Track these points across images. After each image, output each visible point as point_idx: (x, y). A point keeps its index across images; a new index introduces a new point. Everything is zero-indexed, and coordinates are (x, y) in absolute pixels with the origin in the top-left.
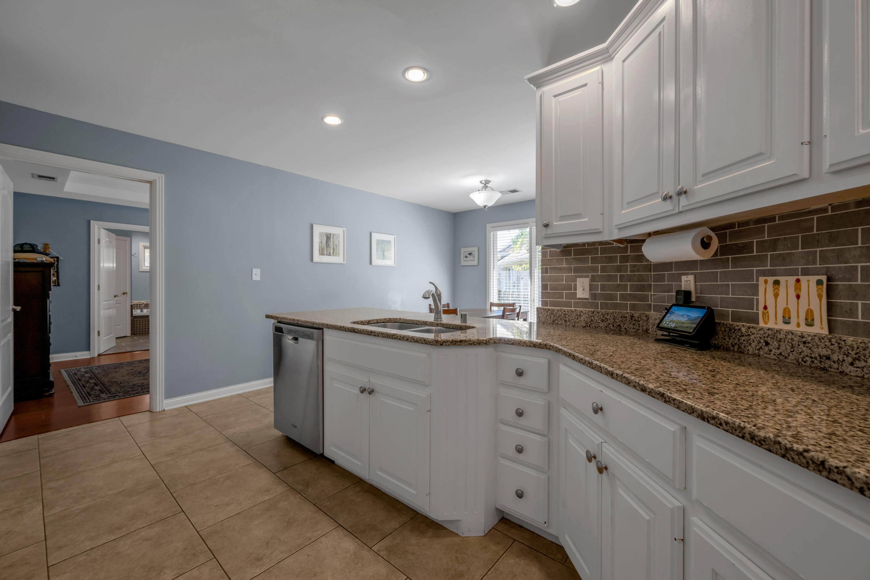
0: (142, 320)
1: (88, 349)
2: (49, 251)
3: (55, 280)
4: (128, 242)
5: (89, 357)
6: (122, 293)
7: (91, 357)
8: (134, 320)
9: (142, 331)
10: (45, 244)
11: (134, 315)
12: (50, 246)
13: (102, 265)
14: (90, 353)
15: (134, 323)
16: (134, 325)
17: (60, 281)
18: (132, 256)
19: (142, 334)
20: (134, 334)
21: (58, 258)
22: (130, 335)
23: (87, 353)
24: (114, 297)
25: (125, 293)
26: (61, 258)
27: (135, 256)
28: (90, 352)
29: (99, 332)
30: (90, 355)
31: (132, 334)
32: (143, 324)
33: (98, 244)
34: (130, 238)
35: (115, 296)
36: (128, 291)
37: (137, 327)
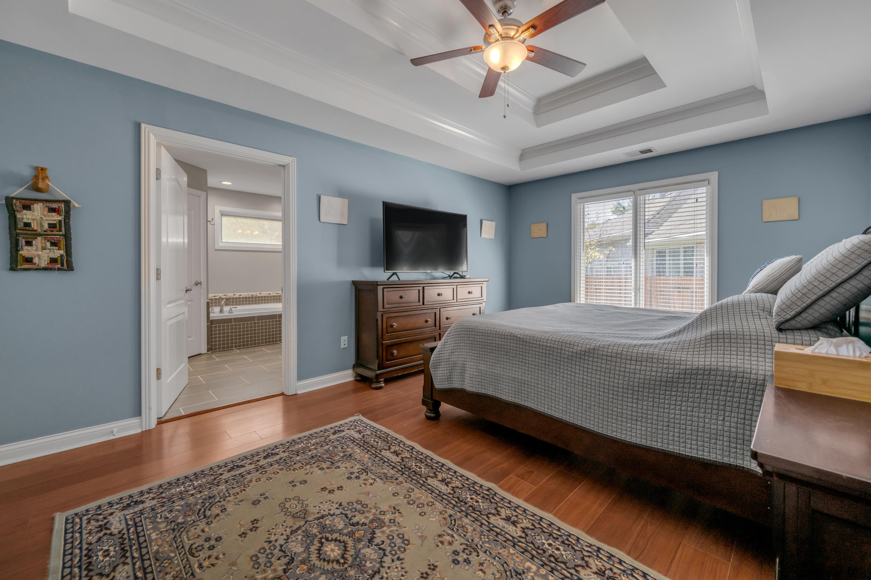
0: (224, 326)
1: (138, 413)
2: (48, 185)
3: (62, 256)
4: (203, 199)
5: (139, 431)
6: (193, 282)
7: (144, 430)
8: (211, 327)
9: (224, 344)
10: (36, 168)
11: (211, 319)
12: (48, 173)
13: (164, 240)
14: (141, 422)
15: (211, 331)
16: (212, 335)
17: (74, 260)
18: (209, 223)
19: (224, 348)
20: (211, 349)
21: (67, 203)
22: (206, 352)
23: (135, 421)
24: (184, 291)
25: (199, 283)
26: (77, 205)
27: (212, 223)
28: (141, 419)
29: (159, 371)
30: (141, 426)
31: (209, 350)
32: (224, 333)
33: (157, 179)
34: (205, 193)
35: (187, 291)
36: (203, 280)
37: (215, 338)
